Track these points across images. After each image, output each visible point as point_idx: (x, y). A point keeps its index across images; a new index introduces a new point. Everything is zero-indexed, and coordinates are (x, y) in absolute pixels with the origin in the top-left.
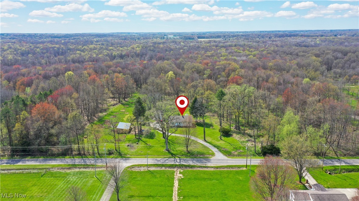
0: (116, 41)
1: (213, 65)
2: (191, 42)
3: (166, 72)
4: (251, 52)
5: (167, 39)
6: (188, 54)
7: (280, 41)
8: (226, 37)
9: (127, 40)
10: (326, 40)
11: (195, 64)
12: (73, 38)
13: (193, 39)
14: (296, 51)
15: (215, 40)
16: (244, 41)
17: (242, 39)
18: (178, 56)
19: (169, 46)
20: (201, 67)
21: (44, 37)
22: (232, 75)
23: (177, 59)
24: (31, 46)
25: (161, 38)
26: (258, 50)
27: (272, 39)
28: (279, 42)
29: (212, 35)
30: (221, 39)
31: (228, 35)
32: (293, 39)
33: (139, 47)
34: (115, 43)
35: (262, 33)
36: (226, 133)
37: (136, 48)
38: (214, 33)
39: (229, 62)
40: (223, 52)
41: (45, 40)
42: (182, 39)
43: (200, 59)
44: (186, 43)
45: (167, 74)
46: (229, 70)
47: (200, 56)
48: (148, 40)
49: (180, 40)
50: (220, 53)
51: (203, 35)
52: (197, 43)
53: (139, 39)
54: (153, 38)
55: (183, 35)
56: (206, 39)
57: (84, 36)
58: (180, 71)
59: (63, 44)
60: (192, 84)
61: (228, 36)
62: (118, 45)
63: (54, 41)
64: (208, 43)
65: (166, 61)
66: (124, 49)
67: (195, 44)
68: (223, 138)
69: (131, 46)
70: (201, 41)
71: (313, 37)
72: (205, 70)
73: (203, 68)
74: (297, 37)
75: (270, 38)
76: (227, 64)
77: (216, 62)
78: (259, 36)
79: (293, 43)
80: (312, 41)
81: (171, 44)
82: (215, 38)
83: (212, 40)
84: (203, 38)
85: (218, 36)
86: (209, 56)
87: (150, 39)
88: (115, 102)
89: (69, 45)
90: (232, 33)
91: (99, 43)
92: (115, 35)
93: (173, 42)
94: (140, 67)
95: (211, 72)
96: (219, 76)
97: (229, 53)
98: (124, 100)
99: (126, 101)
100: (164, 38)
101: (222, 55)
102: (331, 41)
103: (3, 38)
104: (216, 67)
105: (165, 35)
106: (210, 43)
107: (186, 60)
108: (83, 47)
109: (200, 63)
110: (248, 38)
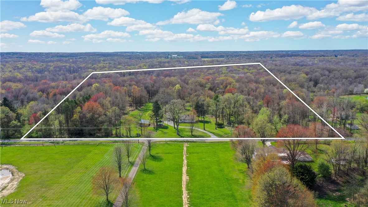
0: (122, 60)
1: (214, 80)
2: (195, 61)
3: (174, 85)
4: (250, 70)
5: (171, 58)
6: (192, 72)
7: (280, 60)
8: (229, 56)
9: (132, 59)
10: (324, 60)
11: (198, 79)
12: (79, 57)
13: (197, 58)
14: (290, 70)
15: (218, 60)
16: (245, 61)
17: (244, 59)
18: (183, 74)
19: (174, 65)
20: (204, 81)
21: (50, 56)
22: (228, 87)
23: (182, 76)
24: (43, 65)
25: (165, 58)
26: (256, 69)
27: (273, 59)
28: (278, 62)
29: (215, 55)
30: (224, 59)
31: (231, 54)
32: (293, 59)
33: (146, 66)
34: (121, 62)
35: (266, 53)
36: (220, 126)
37: (143, 66)
38: (218, 52)
39: (226, 78)
40: (224, 70)
41: (52, 59)
42: (186, 58)
43: (203, 76)
44: (190, 62)
45: (175, 87)
46: (226, 84)
47: (203, 73)
48: (153, 59)
49: (184, 59)
50: (221, 71)
51: (207, 55)
52: (200, 62)
53: (143, 58)
54: (157, 58)
55: (187, 55)
56: (209, 59)
57: (90, 55)
58: (185, 85)
59: (73, 62)
60: (195, 94)
61: (231, 56)
62: (126, 64)
63: (62, 60)
64: (211, 62)
65: (173, 77)
66: (132, 67)
67: (199, 64)
68: (217, 129)
69: (139, 65)
70: (204, 60)
71: (312, 57)
72: (206, 84)
73: (204, 83)
74: (297, 57)
75: (271, 58)
76: (225, 79)
77: (217, 77)
78: (261, 55)
79: (292, 62)
80: (310, 61)
81: (175, 64)
82: (219, 58)
83: (215, 60)
84: (207, 58)
85: (221, 55)
86: (211, 74)
87: (155, 58)
88: (133, 109)
89: (79, 64)
90: (235, 53)
91: (106, 62)
92: (119, 55)
93: (178, 61)
94: (151, 81)
95: (211, 85)
96: (217, 88)
97: (230, 71)
98: (140, 107)
99: (142, 108)
100: (168, 58)
101: (222, 73)
102: (328, 61)
103: (10, 57)
104: (216, 82)
105: (169, 55)
106: (213, 62)
107: (190, 76)
108: (93, 65)
109: (203, 79)
110: (250, 58)
